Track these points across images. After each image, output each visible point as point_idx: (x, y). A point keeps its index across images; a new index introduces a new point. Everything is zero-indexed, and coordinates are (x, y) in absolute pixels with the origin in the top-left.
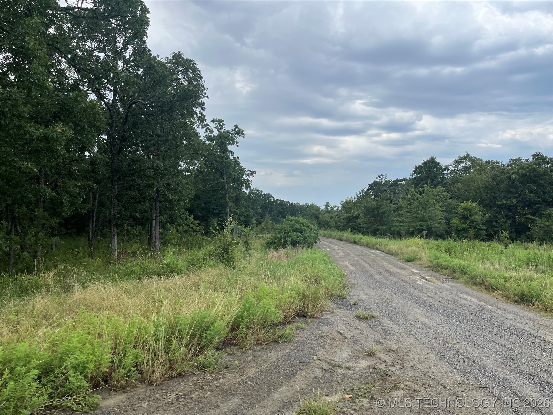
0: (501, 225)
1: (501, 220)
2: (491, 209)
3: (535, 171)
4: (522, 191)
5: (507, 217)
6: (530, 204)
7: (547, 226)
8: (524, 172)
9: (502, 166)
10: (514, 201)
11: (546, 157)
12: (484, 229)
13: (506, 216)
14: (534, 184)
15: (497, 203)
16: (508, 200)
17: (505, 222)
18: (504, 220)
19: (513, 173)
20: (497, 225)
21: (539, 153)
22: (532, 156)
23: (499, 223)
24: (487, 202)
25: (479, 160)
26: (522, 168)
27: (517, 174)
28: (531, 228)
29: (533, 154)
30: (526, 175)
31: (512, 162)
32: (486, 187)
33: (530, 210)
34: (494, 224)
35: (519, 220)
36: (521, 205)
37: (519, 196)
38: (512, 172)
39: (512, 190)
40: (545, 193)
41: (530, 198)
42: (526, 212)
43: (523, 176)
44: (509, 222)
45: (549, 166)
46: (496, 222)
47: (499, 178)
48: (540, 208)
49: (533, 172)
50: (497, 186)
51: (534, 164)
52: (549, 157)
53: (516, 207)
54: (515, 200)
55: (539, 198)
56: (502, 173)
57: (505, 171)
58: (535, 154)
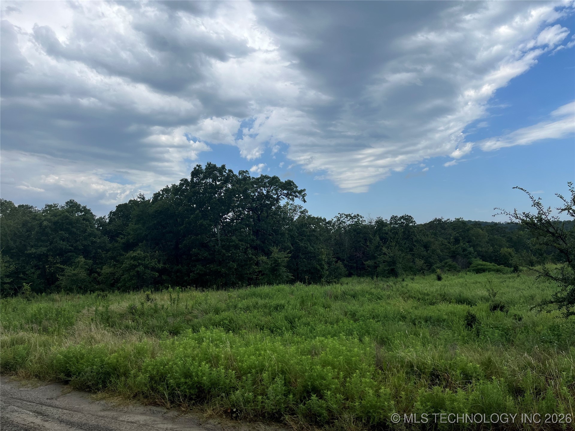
0: (30, 276)
1: (30, 271)
2: (18, 259)
3: (67, 219)
4: (53, 238)
5: (37, 267)
6: (61, 253)
7: (75, 275)
8: (56, 219)
9: (35, 212)
10: (44, 249)
11: (80, 205)
12: (8, 283)
13: (35, 266)
14: (66, 232)
15: (26, 252)
16: (37, 249)
17: (33, 273)
18: (33, 270)
19: (45, 220)
20: (25, 277)
21: (73, 200)
22: (66, 203)
23: (27, 274)
24: (14, 251)
25: (10, 203)
26: (55, 215)
27: (49, 220)
28: (59, 277)
29: (67, 201)
30: (59, 222)
31: (48, 208)
32: (15, 234)
33: (62, 259)
34: (21, 275)
35: (49, 270)
36: (51, 254)
37: (50, 244)
38: (43, 218)
39: (43, 238)
40: (77, 241)
41: (61, 246)
42: (56, 261)
43: (55, 223)
44: (38, 272)
45: (82, 214)
46: (24, 273)
47: (29, 225)
48: (71, 256)
49: (65, 220)
50: (27, 234)
51: (67, 212)
52: (82, 205)
53: (47, 256)
54: (46, 249)
55: (72, 246)
56: (34, 219)
57: (37, 217)
58: (68, 201)
